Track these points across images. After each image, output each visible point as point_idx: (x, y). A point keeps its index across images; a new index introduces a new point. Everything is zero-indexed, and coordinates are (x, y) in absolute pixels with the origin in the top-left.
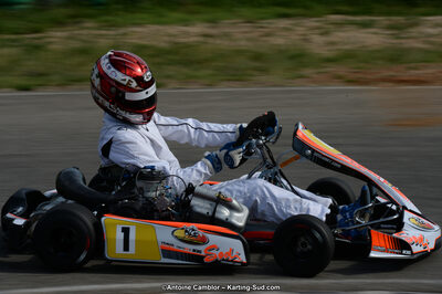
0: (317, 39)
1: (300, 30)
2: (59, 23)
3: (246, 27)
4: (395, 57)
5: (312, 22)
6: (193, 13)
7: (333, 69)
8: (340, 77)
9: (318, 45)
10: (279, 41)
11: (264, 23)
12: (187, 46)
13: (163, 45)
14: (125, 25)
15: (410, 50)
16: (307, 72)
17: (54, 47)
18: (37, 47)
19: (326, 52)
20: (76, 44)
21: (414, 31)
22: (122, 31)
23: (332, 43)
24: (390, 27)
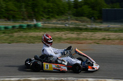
0: (64, 35)
1: (61, 34)
2: (16, 32)
3: (51, 33)
4: (78, 39)
5: (63, 33)
6: (41, 30)
7: (66, 41)
8: (67, 42)
9: (64, 36)
10: (57, 36)
11: (54, 32)
12: (40, 36)
13: (35, 36)
14: (28, 32)
15: (80, 38)
16: (62, 41)
17: (15, 36)
18: (12, 36)
19: (65, 38)
20: (19, 36)
21: (81, 35)
22: (28, 33)
23: (67, 36)
24: (77, 34)
